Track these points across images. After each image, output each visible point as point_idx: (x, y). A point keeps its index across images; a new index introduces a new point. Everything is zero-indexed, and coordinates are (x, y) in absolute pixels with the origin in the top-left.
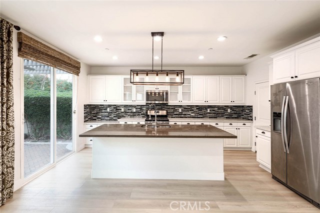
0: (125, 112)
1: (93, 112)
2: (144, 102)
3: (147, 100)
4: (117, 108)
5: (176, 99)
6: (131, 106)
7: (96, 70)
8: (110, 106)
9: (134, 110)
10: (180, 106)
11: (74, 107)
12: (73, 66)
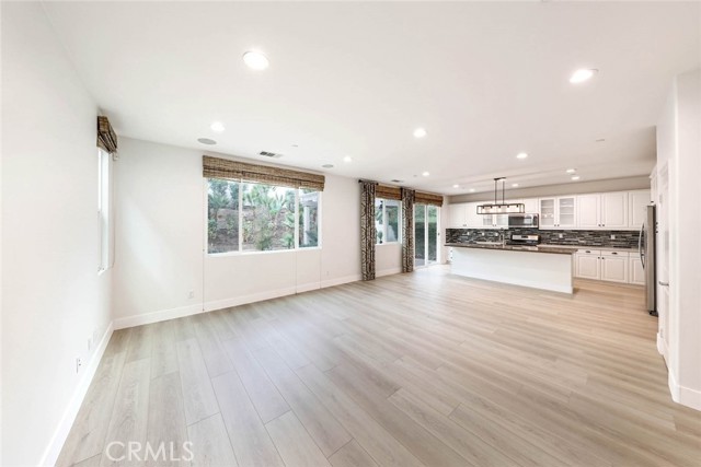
0: (486, 236)
1: (454, 236)
2: (506, 227)
3: (510, 224)
4: (476, 231)
5: (553, 222)
6: (492, 230)
7: (456, 199)
8: (470, 230)
9: (497, 234)
10: (561, 231)
11: (438, 230)
12: (437, 200)
